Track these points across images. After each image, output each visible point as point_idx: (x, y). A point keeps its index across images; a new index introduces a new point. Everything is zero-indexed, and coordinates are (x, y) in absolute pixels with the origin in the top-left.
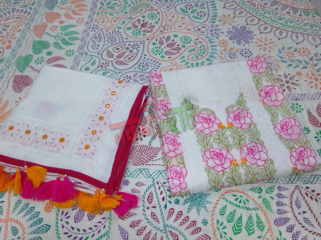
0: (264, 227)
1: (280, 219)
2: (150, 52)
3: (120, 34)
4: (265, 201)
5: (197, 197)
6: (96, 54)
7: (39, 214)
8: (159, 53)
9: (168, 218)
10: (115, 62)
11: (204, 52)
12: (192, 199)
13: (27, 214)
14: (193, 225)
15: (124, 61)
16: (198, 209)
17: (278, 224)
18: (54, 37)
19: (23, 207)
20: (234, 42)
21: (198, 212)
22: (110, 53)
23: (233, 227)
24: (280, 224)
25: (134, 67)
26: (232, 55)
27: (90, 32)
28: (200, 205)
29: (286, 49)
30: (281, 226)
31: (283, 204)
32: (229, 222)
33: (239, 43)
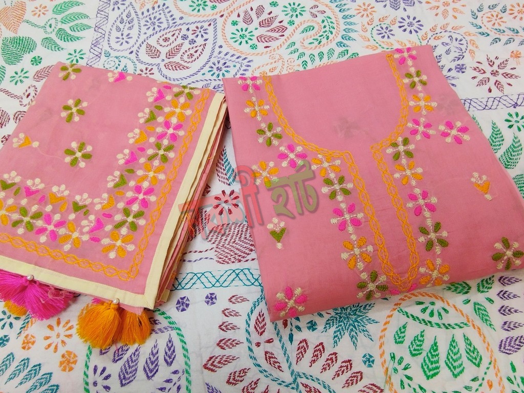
0: (481, 359)
1: (509, 340)
2: (229, 40)
3: (168, 10)
4: (478, 308)
5: (350, 314)
6: (126, 54)
7: (50, 376)
8: (246, 39)
9: (298, 359)
10: (165, 66)
11: (331, 29)
12: (341, 318)
13: (27, 379)
14: (347, 369)
15: (182, 63)
16: (353, 337)
17: (507, 350)
18: (42, 27)
19: (19, 368)
20: (385, 6)
21: (354, 343)
22: (154, 49)
23: (422, 364)
24: (510, 350)
25: (202, 72)
26: (385, 30)
27: (111, 13)
28: (356, 328)
29: (486, 9)
30: (512, 352)
31: (512, 310)
32: (414, 355)
33: (395, 6)
